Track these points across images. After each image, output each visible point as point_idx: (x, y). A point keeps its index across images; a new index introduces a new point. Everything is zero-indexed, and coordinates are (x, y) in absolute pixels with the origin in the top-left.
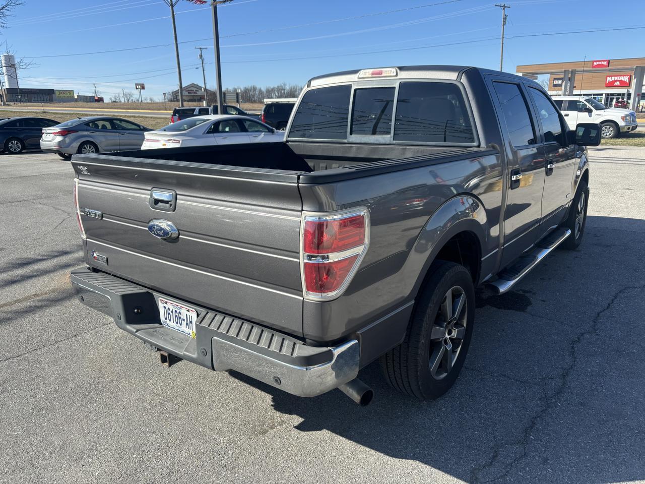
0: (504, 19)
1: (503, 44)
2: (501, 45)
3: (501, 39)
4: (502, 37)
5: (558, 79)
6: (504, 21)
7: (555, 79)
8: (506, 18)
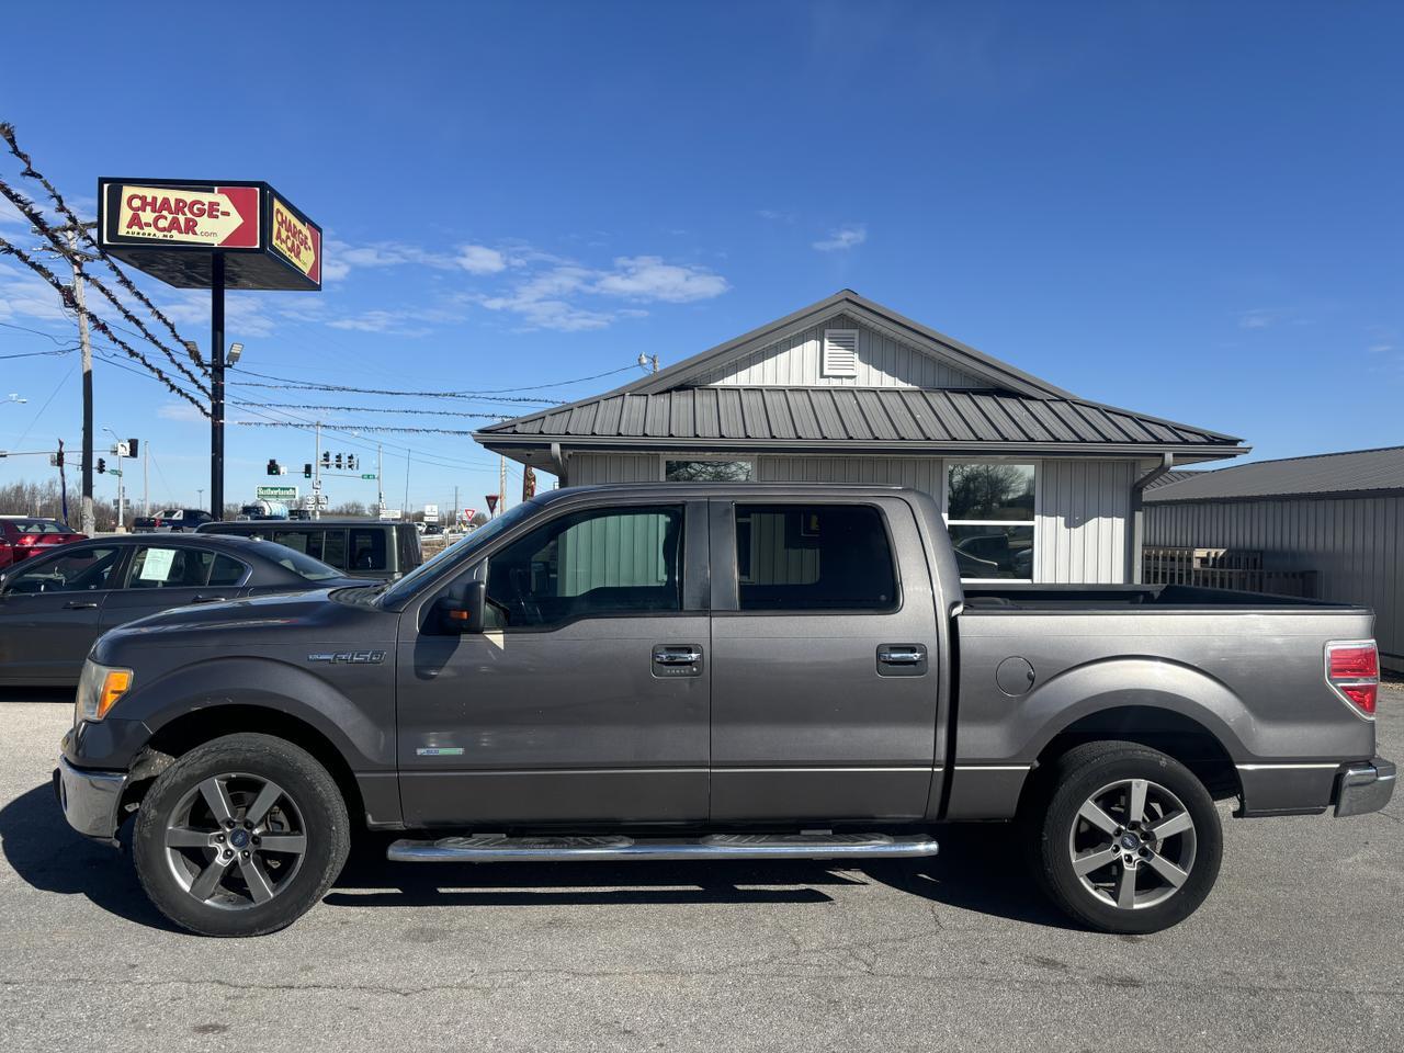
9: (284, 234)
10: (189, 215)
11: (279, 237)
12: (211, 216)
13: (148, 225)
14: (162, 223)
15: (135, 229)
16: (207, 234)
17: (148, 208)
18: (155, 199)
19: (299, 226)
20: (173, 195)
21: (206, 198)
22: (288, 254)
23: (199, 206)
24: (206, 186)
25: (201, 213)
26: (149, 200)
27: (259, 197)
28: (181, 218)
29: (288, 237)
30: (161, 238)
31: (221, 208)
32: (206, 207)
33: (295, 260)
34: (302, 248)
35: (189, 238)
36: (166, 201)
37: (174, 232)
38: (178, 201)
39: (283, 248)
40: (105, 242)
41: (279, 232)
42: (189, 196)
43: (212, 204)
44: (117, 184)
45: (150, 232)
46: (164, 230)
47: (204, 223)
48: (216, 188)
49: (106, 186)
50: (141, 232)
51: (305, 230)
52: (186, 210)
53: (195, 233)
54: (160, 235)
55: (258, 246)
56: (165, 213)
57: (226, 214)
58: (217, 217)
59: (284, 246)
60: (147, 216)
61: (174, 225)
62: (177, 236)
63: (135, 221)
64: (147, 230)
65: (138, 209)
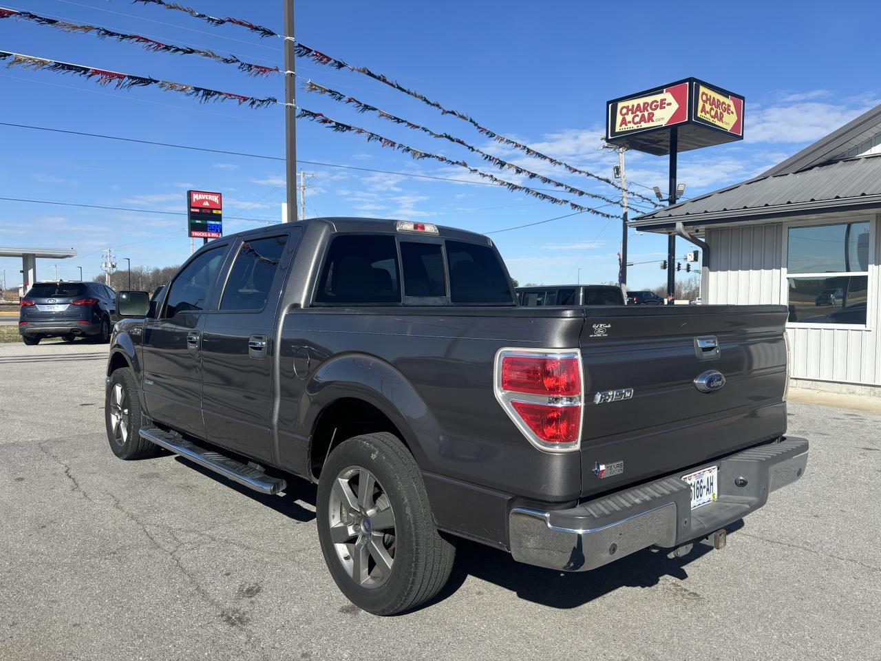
9: (708, 107)
10: (650, 111)
11: (703, 110)
12: (662, 108)
13: (630, 122)
14: (637, 119)
15: (624, 126)
16: (659, 120)
17: (630, 112)
18: (633, 106)
19: (722, 99)
20: (641, 101)
21: (658, 97)
22: (711, 120)
23: (655, 104)
24: (658, 90)
25: (656, 107)
26: (630, 107)
27: (689, 88)
28: (646, 114)
29: (712, 109)
30: (636, 128)
31: (667, 102)
32: (659, 103)
33: (718, 123)
34: (725, 114)
35: (650, 124)
36: (639, 105)
37: (643, 123)
38: (644, 104)
39: (708, 117)
40: (610, 137)
41: (704, 107)
42: (649, 99)
43: (662, 100)
44: (615, 102)
45: (632, 126)
46: (637, 123)
47: (658, 113)
48: (665, 90)
49: (610, 105)
50: (626, 127)
51: (728, 101)
52: (649, 108)
53: (653, 121)
54: (635, 127)
55: (687, 120)
56: (638, 113)
57: (669, 104)
58: (664, 108)
59: (708, 116)
60: (629, 117)
61: (643, 119)
62: (644, 125)
63: (624, 122)
64: (629, 125)
65: (625, 114)
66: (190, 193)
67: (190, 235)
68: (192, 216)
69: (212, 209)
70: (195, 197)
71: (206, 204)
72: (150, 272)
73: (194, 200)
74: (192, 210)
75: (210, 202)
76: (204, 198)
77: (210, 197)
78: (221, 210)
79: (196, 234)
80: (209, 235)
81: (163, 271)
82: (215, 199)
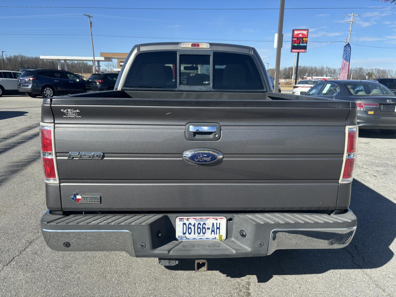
0: (90, 23)
1: (92, 38)
2: (91, 39)
3: (91, 36)
4: (91, 34)
5: (122, 62)
6: (91, 25)
7: (120, 62)
8: (91, 23)
66: (293, 31)
67: (292, 52)
68: (293, 42)
69: (303, 38)
70: (296, 32)
71: (301, 35)
72: (283, 69)
73: (295, 34)
74: (294, 39)
75: (303, 34)
76: (300, 33)
77: (303, 32)
78: (307, 38)
79: (294, 51)
80: (300, 51)
81: (288, 69)
82: (305, 32)
